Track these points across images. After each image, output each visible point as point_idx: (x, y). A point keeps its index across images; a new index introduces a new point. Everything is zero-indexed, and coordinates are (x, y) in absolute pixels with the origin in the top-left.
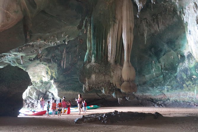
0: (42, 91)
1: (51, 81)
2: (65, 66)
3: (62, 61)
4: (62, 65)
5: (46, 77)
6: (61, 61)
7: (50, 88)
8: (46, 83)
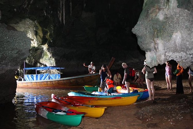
0: (29, 62)
1: (42, 46)
2: (64, 20)
3: (60, 12)
4: (60, 19)
5: (35, 40)
6: (58, 12)
7: (40, 57)
8: (35, 49)
